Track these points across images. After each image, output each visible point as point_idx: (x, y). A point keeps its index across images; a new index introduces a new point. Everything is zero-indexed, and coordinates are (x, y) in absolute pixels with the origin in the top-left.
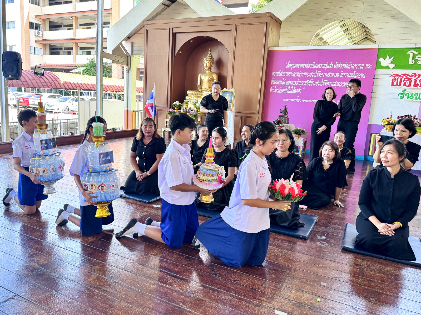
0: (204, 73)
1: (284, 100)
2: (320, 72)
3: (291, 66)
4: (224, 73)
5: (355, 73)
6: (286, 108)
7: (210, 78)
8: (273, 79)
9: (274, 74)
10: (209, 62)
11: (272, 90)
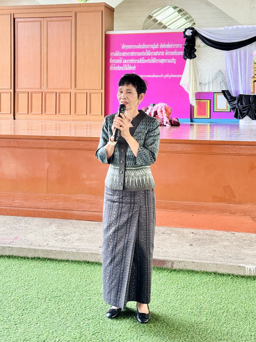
2: (149, 52)
3: (126, 48)
5: (176, 51)
8: (111, 58)
9: (112, 54)
11: (111, 68)
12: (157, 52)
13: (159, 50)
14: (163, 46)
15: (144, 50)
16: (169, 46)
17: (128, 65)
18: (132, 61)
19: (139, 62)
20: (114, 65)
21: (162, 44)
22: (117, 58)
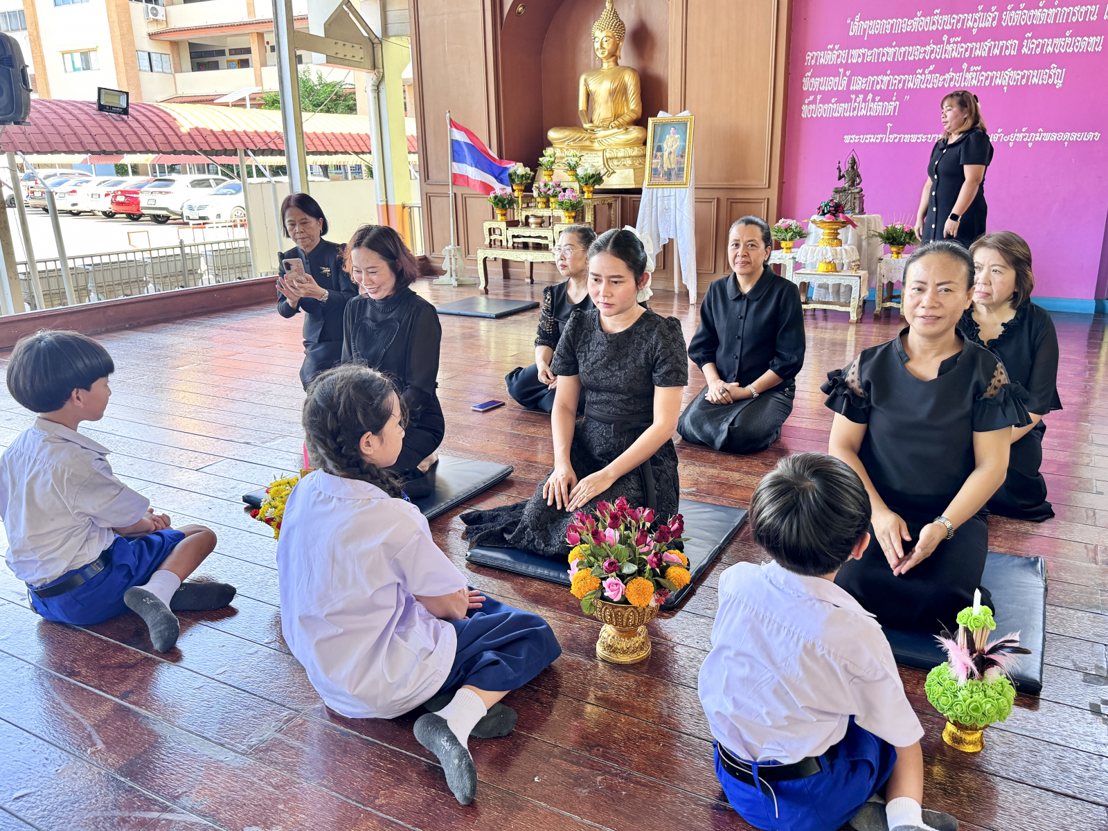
0: (596, 70)
1: (847, 139)
2: (957, 43)
3: (865, 30)
4: (657, 68)
5: (1071, 36)
6: (854, 162)
7: (616, 84)
8: (809, 74)
9: (812, 58)
10: (610, 35)
11: (807, 111)
13: (997, 33)
14: (1014, 17)
15: (936, 37)
16: (1040, 16)
17: (870, 96)
18: (885, 81)
19: (910, 85)
20: (819, 97)
21: (1016, 9)
22: (831, 70)
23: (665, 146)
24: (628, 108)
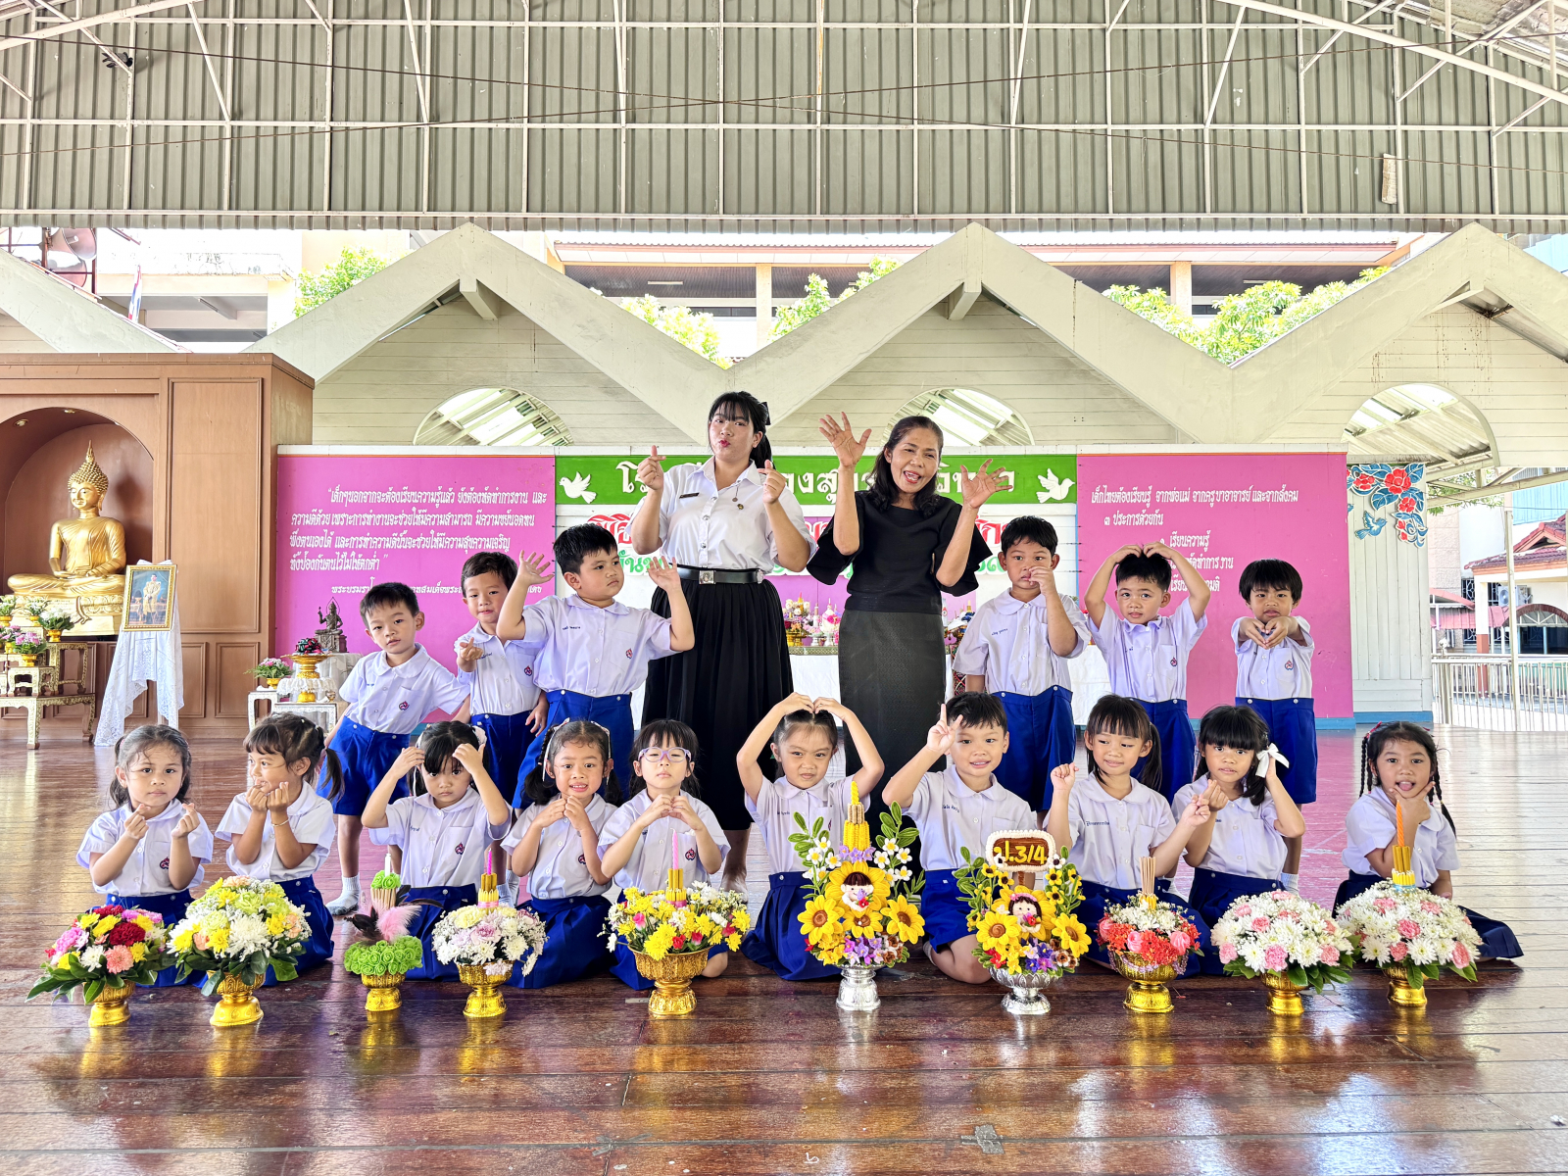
1: (335, 590)
2: (424, 514)
3: (345, 499)
5: (511, 514)
6: (334, 608)
7: (95, 534)
8: (296, 533)
9: (298, 519)
10: (90, 487)
11: (295, 564)
12: (449, 515)
13: (455, 508)
14: (467, 497)
15: (407, 508)
16: (487, 497)
17: (353, 554)
18: (365, 541)
19: (388, 545)
20: (306, 553)
21: (468, 490)
22: (315, 531)
23: (145, 592)
24: (110, 558)
